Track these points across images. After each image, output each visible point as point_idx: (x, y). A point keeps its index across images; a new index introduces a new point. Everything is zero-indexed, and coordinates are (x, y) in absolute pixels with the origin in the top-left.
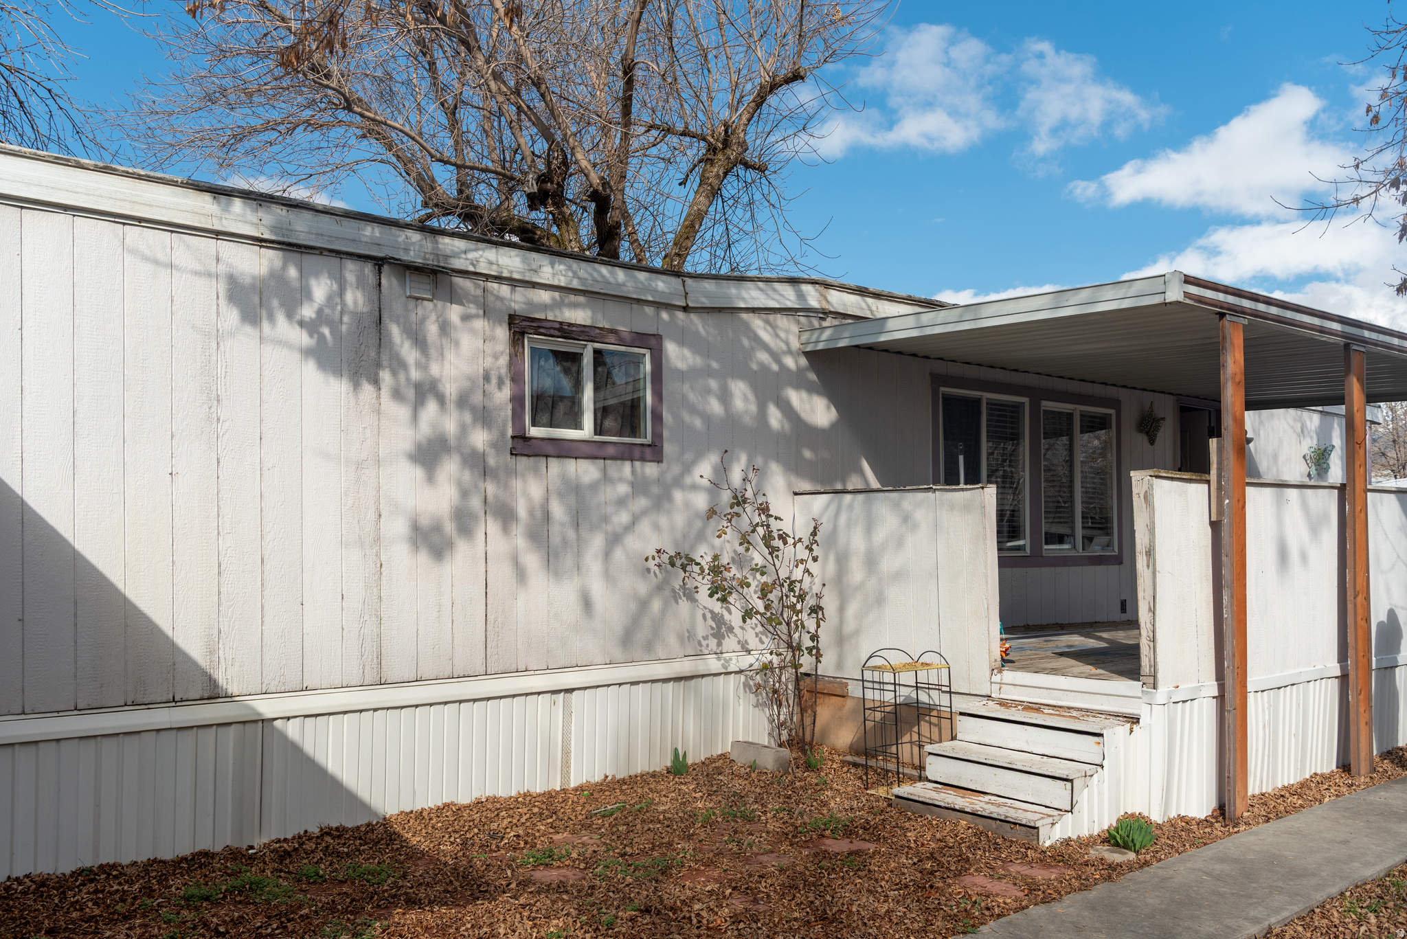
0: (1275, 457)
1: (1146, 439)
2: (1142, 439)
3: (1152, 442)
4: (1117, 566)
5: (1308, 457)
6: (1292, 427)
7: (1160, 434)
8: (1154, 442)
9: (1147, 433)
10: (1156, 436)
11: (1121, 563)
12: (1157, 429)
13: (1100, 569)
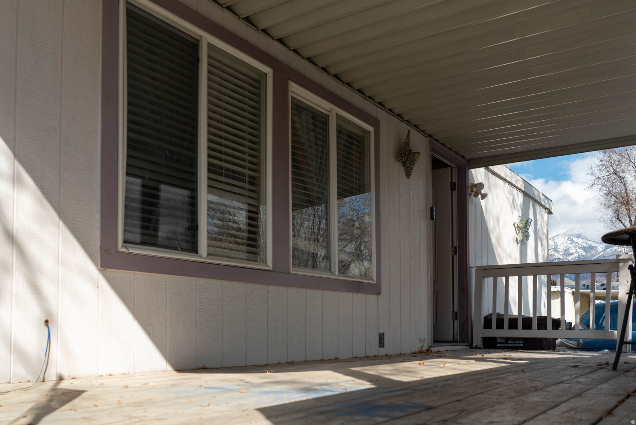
0: (498, 219)
1: (402, 169)
2: (399, 168)
3: (408, 175)
4: (375, 297)
5: (516, 226)
6: (508, 198)
7: (416, 168)
8: (410, 175)
9: (404, 164)
10: (412, 169)
11: (379, 293)
12: (413, 162)
13: (359, 298)
